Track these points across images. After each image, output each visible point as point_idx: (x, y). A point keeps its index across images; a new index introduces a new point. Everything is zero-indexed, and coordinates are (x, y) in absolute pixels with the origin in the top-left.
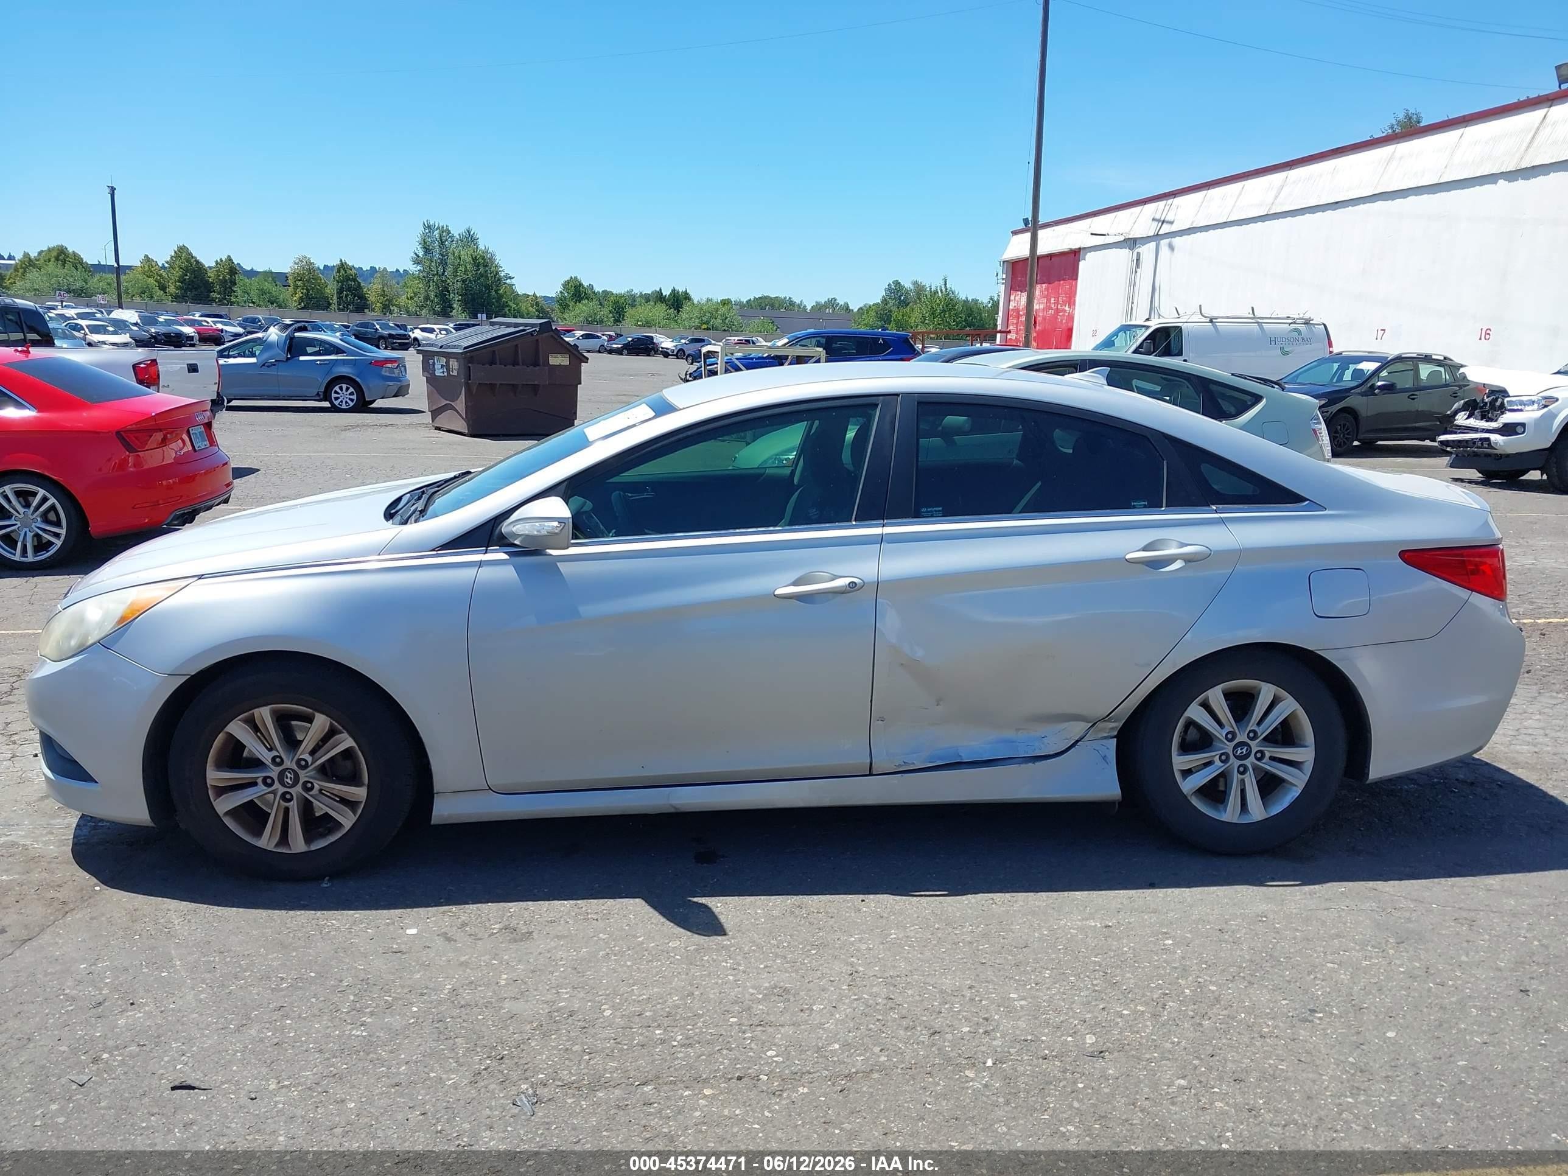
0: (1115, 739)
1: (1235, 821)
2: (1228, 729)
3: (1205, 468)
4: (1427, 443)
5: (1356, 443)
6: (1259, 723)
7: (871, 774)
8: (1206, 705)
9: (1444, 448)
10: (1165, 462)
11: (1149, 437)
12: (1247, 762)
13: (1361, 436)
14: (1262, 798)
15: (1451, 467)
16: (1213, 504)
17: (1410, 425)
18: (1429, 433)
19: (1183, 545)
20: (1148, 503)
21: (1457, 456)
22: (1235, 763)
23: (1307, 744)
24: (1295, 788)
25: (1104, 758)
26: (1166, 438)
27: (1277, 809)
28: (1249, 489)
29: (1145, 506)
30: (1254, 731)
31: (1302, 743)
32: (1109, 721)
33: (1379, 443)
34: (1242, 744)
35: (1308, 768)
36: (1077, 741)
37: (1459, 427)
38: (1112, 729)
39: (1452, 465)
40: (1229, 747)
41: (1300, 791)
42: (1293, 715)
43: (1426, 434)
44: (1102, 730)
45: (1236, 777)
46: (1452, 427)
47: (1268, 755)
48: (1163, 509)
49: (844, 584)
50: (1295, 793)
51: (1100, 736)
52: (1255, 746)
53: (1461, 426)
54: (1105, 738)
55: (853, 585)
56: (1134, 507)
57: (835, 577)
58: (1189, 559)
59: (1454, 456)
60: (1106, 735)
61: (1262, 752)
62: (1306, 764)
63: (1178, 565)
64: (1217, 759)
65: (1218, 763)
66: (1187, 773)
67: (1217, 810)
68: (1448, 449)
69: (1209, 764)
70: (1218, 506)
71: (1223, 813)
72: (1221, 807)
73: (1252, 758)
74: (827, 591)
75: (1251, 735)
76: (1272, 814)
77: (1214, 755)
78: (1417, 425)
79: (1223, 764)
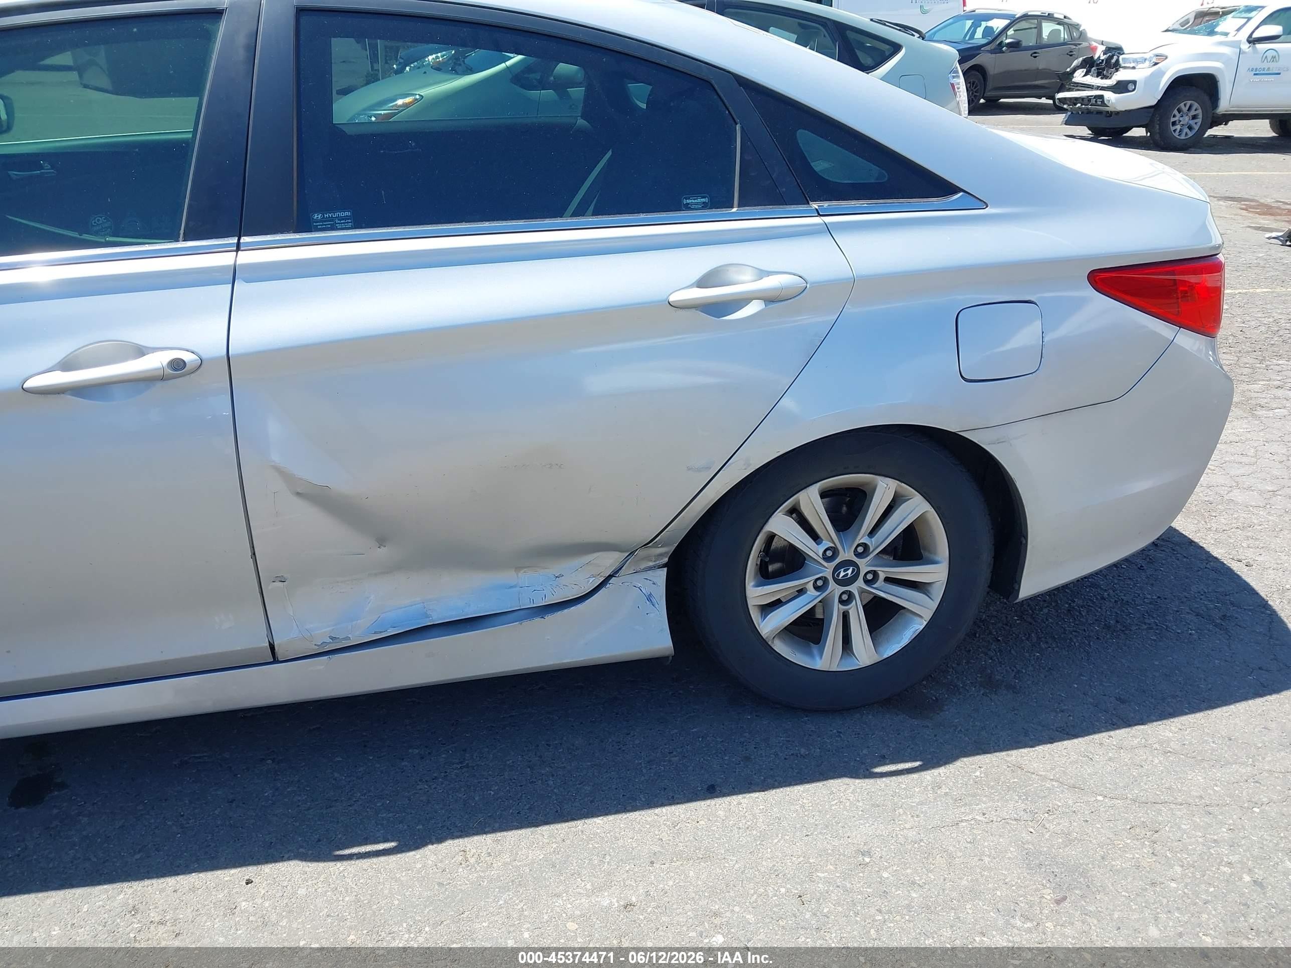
0: (665, 569)
1: (834, 668)
2: (826, 544)
3: (804, 137)
4: (1044, 100)
5: (982, 101)
6: (872, 533)
7: (275, 661)
8: (795, 512)
9: (1062, 105)
10: (738, 127)
11: (713, 82)
12: (853, 588)
13: (988, 94)
14: (871, 633)
15: (1066, 124)
16: (815, 200)
17: (1029, 83)
18: (1047, 91)
19: (763, 274)
20: (711, 200)
21: (1072, 113)
22: (834, 589)
23: (937, 558)
24: (917, 619)
25: (649, 598)
26: (740, 85)
27: (891, 649)
28: (871, 172)
29: (705, 206)
30: (865, 546)
31: (932, 557)
32: (656, 546)
33: (1002, 100)
34: (846, 564)
35: (938, 592)
36: (610, 577)
37: (1077, 84)
38: (661, 555)
39: (1067, 123)
40: (828, 570)
41: (925, 623)
42: (922, 518)
43: (1042, 92)
44: (648, 558)
45: (837, 610)
46: (1070, 84)
47: (882, 576)
48: (734, 210)
49: (159, 365)
50: (918, 626)
51: (642, 567)
52: (864, 565)
53: (1078, 83)
54: (650, 568)
55: (177, 365)
56: (688, 207)
57: (141, 351)
58: (771, 299)
59: (1069, 113)
60: (651, 564)
61: (875, 574)
62: (934, 585)
63: (754, 308)
64: (810, 586)
65: (811, 592)
66: (768, 608)
67: (810, 654)
68: (1065, 106)
69: (801, 592)
70: (821, 203)
71: (818, 658)
72: (815, 649)
73: (860, 583)
74: (126, 378)
75: (860, 550)
76: (885, 656)
77: (808, 582)
78: (1037, 83)
79: (819, 593)
